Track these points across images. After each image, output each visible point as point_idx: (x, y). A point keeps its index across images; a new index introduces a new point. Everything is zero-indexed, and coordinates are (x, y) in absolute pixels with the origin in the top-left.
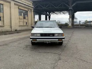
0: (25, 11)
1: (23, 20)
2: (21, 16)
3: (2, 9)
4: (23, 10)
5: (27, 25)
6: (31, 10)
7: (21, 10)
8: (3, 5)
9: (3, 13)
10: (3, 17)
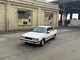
0: (51, 14)
1: (48, 21)
2: (47, 18)
3: (31, 14)
4: (49, 13)
5: (52, 24)
6: (57, 12)
7: (47, 13)
8: (32, 11)
9: (32, 16)
10: (32, 19)
